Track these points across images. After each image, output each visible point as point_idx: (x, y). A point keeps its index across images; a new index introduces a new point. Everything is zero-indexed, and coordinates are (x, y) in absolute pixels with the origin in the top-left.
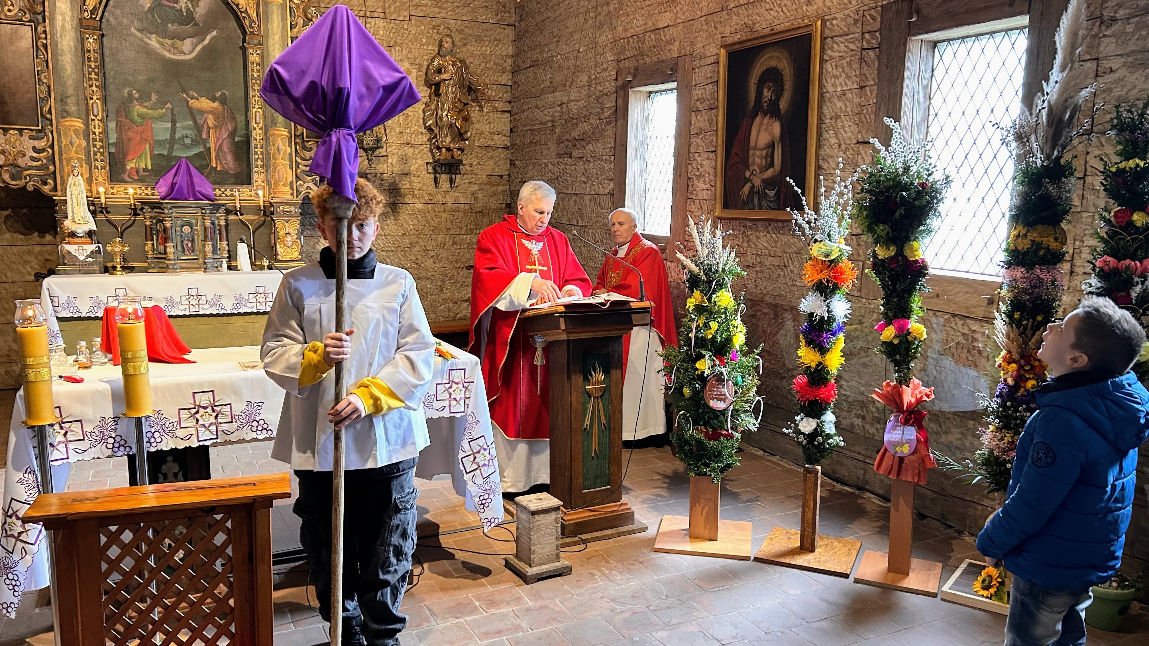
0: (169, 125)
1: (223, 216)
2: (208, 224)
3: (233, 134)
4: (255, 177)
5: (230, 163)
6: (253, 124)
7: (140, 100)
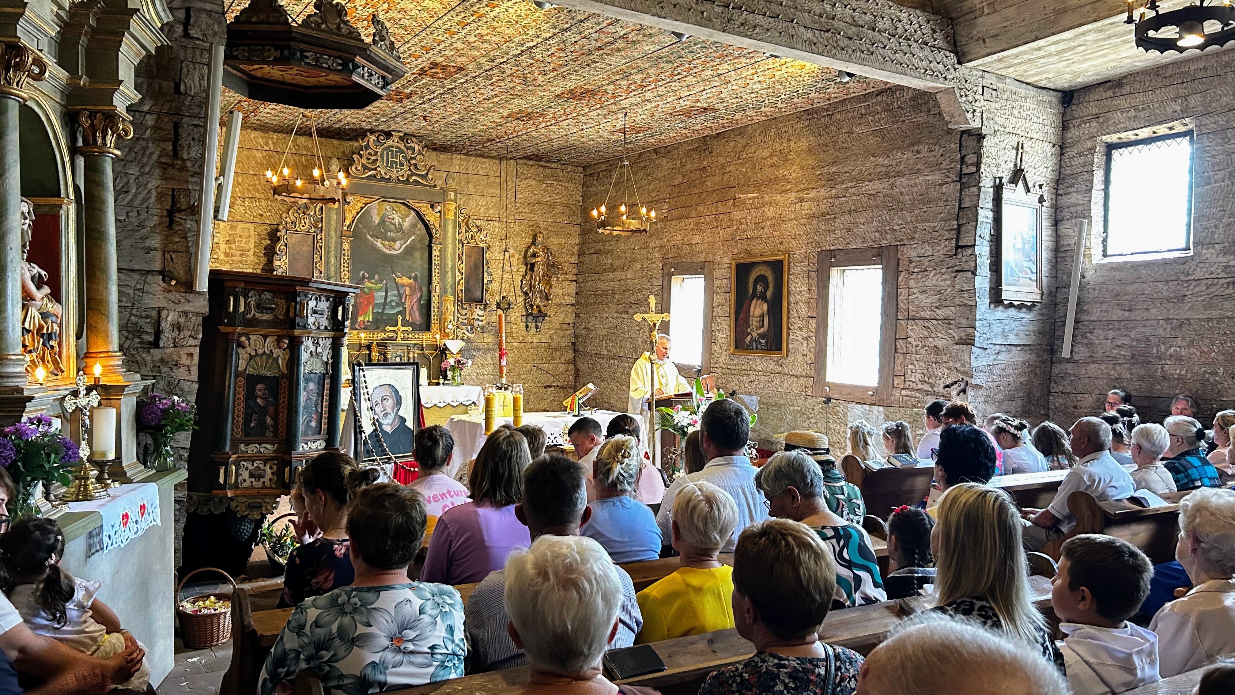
0: (384, 294)
1: (416, 351)
2: (411, 356)
3: (420, 300)
4: (433, 326)
5: (417, 317)
6: (433, 293)
7: (368, 278)
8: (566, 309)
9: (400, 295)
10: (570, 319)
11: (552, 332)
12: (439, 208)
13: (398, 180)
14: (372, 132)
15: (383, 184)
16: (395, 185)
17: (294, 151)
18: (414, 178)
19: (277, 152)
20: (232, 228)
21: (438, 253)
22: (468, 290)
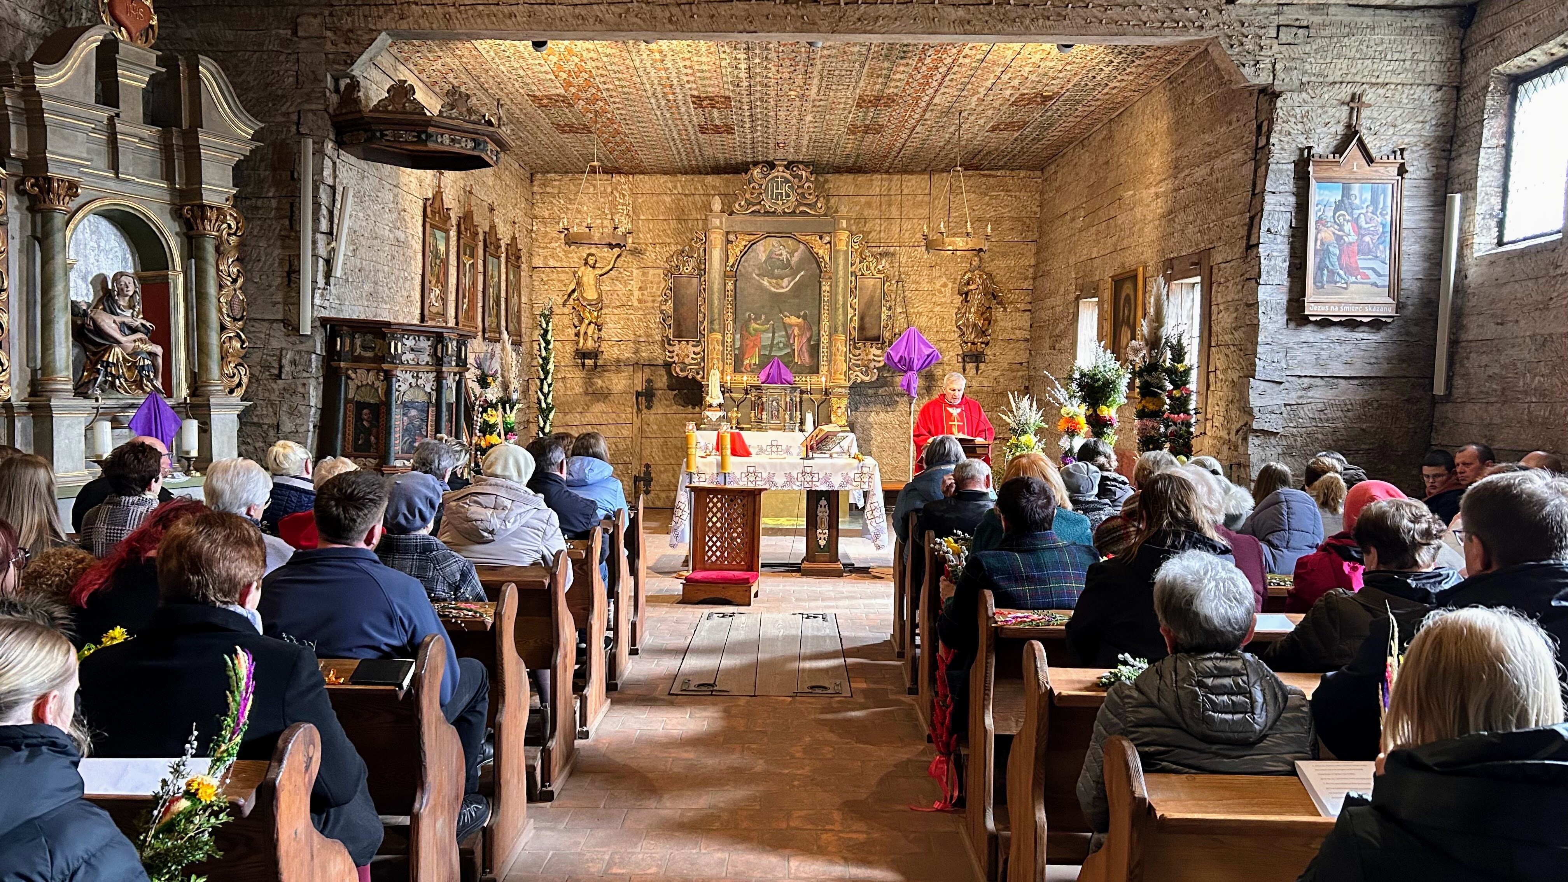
1: (798, 395)
2: (788, 399)
3: (809, 340)
4: (821, 368)
5: (806, 359)
6: (822, 332)
7: (755, 319)
8: (1018, 345)
9: (788, 337)
10: (1023, 357)
11: (999, 373)
12: (828, 239)
13: (784, 212)
14: (756, 164)
15: (767, 218)
16: (781, 218)
17: (702, 192)
18: (802, 208)
19: (686, 195)
20: (644, 274)
21: (828, 288)
22: (862, 328)
